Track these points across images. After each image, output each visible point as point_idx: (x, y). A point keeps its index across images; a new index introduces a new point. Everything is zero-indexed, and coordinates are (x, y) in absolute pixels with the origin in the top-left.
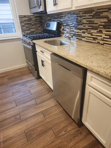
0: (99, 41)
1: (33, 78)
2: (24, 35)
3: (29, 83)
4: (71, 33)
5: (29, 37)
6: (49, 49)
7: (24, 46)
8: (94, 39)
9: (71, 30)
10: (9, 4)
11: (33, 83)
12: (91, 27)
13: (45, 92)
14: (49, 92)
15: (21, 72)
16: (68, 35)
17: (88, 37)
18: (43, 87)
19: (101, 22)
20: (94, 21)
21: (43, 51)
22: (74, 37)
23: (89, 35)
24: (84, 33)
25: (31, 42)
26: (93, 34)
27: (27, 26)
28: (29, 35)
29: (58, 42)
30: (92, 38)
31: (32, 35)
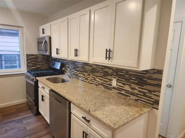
2: (28, 71)
3: (26, 120)
5: (33, 74)
6: (49, 85)
7: (27, 82)
8: (87, 79)
9: (71, 70)
10: (18, 38)
12: (84, 71)
14: (46, 128)
15: (18, 108)
16: (69, 73)
17: (83, 77)
19: (89, 69)
20: (85, 67)
22: (73, 76)
23: (83, 76)
24: (80, 74)
25: (34, 78)
26: (85, 76)
27: (33, 63)
28: (34, 71)
29: (60, 79)
30: (85, 78)
31: (37, 72)
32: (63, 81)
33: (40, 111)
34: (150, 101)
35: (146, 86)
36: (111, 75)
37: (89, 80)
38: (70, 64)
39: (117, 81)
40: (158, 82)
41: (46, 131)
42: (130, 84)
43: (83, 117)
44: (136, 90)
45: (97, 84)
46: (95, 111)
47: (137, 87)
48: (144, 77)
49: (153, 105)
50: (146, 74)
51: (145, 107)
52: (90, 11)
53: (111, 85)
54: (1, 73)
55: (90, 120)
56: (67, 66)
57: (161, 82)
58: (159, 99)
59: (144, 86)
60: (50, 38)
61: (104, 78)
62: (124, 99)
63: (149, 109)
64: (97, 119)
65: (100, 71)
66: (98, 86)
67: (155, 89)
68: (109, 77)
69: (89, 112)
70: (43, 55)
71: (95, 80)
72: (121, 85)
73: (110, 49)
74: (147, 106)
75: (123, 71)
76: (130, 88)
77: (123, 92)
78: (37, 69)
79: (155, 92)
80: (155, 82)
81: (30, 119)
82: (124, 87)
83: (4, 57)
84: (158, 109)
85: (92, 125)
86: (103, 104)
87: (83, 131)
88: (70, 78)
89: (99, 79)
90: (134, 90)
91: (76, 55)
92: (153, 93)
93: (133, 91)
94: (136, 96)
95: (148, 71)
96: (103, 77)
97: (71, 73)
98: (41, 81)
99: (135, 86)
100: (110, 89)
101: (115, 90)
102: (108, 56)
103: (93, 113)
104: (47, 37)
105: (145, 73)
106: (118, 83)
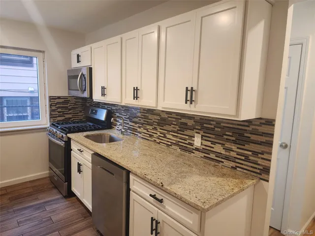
0: (155, 139)
1: (59, 196)
2: (53, 124)
4: (124, 125)
5: (62, 129)
6: (91, 147)
7: (50, 141)
8: (151, 136)
9: (125, 121)
12: (146, 123)
13: (77, 219)
14: (85, 218)
15: (35, 186)
16: (121, 127)
17: (144, 133)
18: (76, 210)
19: (155, 119)
20: (148, 116)
21: (82, 150)
22: (128, 131)
23: (145, 131)
24: (140, 127)
25: (64, 135)
26: (149, 130)
27: (59, 110)
28: (62, 124)
29: (107, 136)
30: (148, 134)
31: (67, 126)
32: (112, 140)
33: (74, 189)
34: (256, 168)
35: (249, 144)
36: (192, 129)
37: (155, 137)
38: (122, 111)
39: (202, 137)
40: (267, 139)
41: (84, 222)
42: (224, 143)
43: (151, 195)
44: (233, 151)
45: (170, 144)
46: (171, 184)
47: (234, 148)
48: (246, 130)
49: (261, 174)
50: (249, 127)
51: (248, 178)
52: (159, 28)
53: (191, 145)
54: (1, 128)
55: (162, 199)
56: (118, 114)
57: (273, 138)
58: (270, 164)
59: (246, 145)
60: (91, 69)
61: (181, 134)
62: (215, 166)
63: (254, 181)
64: (175, 196)
65: (174, 123)
66: (171, 147)
67: (263, 149)
68: (189, 132)
69: (161, 187)
70: (77, 98)
71: (165, 137)
72: (209, 144)
73: (192, 88)
74: (250, 177)
75: (212, 122)
76: (224, 149)
77: (212, 156)
78: (66, 121)
79: (263, 154)
80: (263, 139)
81: (56, 204)
82: (213, 148)
83: (7, 101)
84: (268, 181)
85: (167, 207)
86: (182, 174)
87: (152, 218)
88: (124, 135)
89: (172, 135)
90: (229, 152)
91: (136, 97)
92: (259, 155)
93: (227, 154)
94: (232, 161)
95: (251, 122)
96: (179, 132)
97: (124, 127)
98: (76, 139)
99: (232, 146)
100: (191, 152)
101: (198, 152)
102: (189, 98)
103: (168, 188)
104: (85, 68)
105: (246, 124)
106: (203, 142)
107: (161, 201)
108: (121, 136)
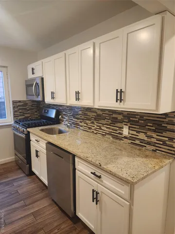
0: (93, 131)
1: (23, 175)
2: (16, 122)
3: (17, 181)
4: (69, 121)
5: (23, 125)
6: (45, 138)
7: (15, 135)
8: (90, 128)
9: (70, 118)
11: (22, 182)
12: (86, 118)
13: (37, 192)
14: (43, 190)
15: (5, 168)
16: (67, 123)
18: (36, 185)
19: (92, 115)
20: (87, 113)
21: (38, 140)
22: (72, 125)
23: (85, 125)
24: (81, 122)
25: (25, 130)
26: (88, 124)
27: (20, 111)
28: (23, 121)
29: (57, 130)
30: (88, 127)
31: (27, 122)
32: (60, 132)
33: (34, 170)
34: (171, 150)
35: (166, 132)
36: (121, 122)
37: (93, 129)
38: (68, 110)
39: (129, 128)
42: (146, 132)
43: (91, 173)
44: (153, 138)
45: (104, 134)
46: (107, 164)
47: (154, 135)
48: (164, 121)
50: (165, 118)
51: (165, 158)
52: (94, 44)
53: (121, 134)
56: (64, 113)
59: (164, 133)
60: (42, 79)
61: (113, 126)
62: (139, 150)
63: (170, 160)
64: (110, 173)
65: (107, 118)
66: (105, 136)
68: (119, 125)
69: (99, 166)
70: (33, 101)
71: (100, 129)
72: (135, 133)
73: (121, 90)
74: (168, 157)
75: (136, 116)
76: (146, 136)
77: (137, 142)
78: (26, 119)
81: (21, 180)
82: (138, 136)
85: (104, 181)
86: (115, 157)
87: (93, 190)
88: (69, 128)
89: (106, 127)
90: (151, 139)
91: (78, 99)
92: (174, 140)
93: (149, 140)
95: (167, 115)
96: (111, 125)
98: (34, 132)
100: (120, 139)
102: (119, 98)
103: (105, 167)
104: (38, 78)
106: (130, 131)
107: (100, 177)
108: (67, 129)
